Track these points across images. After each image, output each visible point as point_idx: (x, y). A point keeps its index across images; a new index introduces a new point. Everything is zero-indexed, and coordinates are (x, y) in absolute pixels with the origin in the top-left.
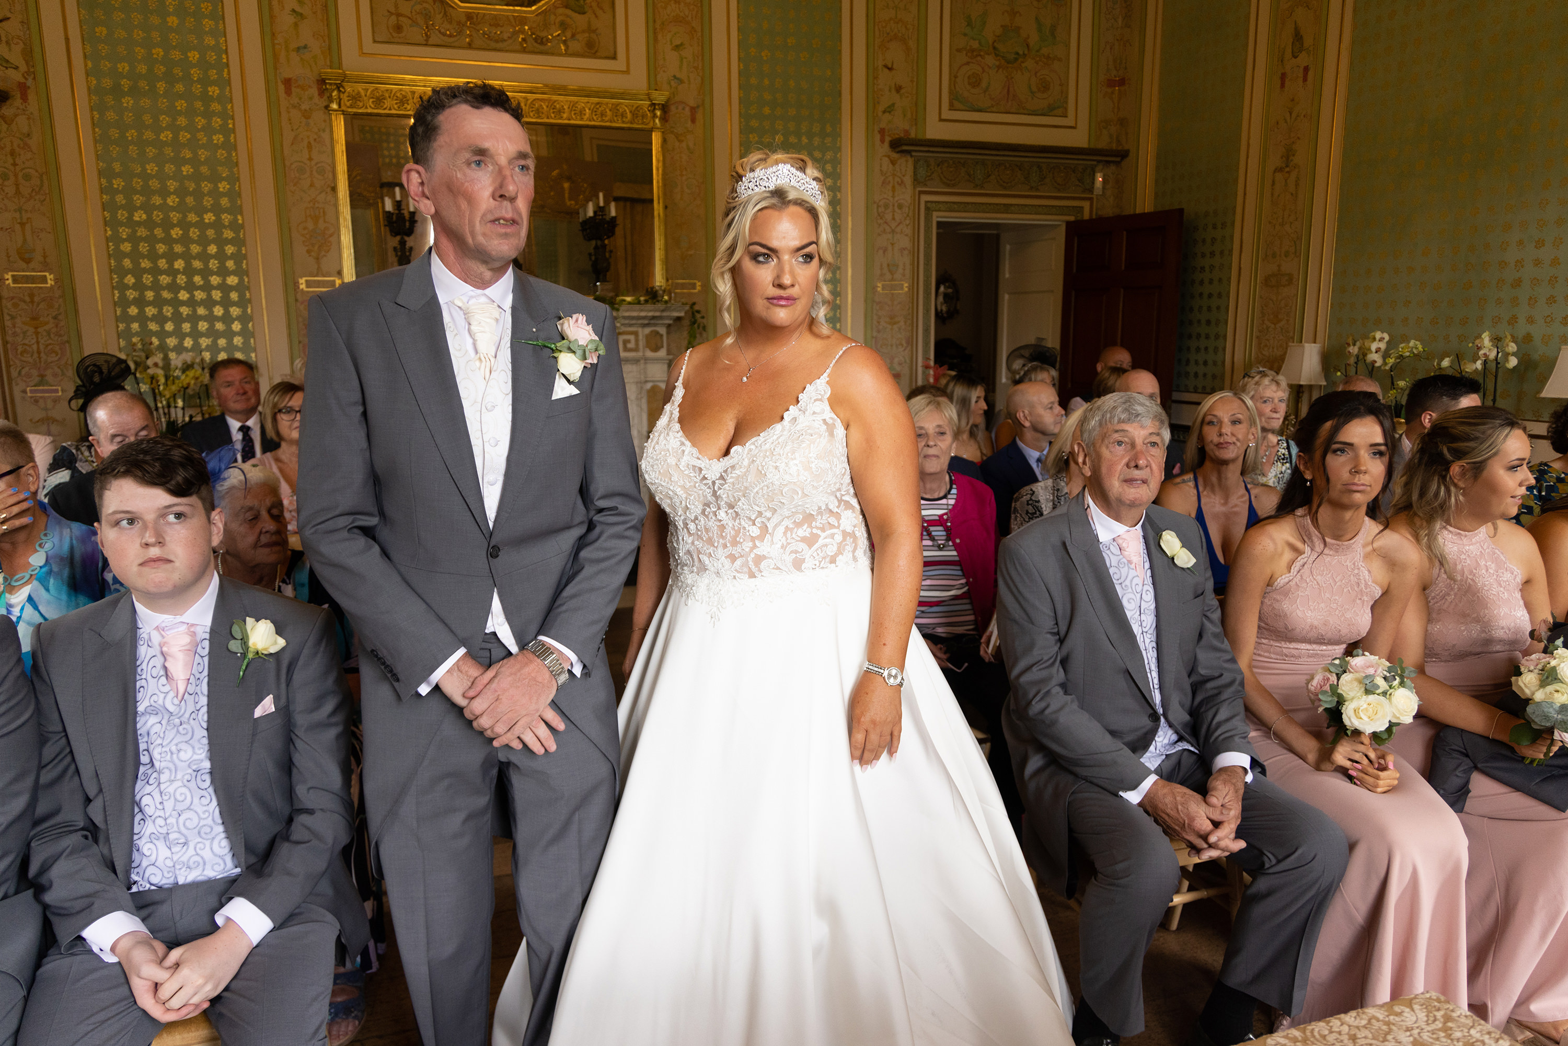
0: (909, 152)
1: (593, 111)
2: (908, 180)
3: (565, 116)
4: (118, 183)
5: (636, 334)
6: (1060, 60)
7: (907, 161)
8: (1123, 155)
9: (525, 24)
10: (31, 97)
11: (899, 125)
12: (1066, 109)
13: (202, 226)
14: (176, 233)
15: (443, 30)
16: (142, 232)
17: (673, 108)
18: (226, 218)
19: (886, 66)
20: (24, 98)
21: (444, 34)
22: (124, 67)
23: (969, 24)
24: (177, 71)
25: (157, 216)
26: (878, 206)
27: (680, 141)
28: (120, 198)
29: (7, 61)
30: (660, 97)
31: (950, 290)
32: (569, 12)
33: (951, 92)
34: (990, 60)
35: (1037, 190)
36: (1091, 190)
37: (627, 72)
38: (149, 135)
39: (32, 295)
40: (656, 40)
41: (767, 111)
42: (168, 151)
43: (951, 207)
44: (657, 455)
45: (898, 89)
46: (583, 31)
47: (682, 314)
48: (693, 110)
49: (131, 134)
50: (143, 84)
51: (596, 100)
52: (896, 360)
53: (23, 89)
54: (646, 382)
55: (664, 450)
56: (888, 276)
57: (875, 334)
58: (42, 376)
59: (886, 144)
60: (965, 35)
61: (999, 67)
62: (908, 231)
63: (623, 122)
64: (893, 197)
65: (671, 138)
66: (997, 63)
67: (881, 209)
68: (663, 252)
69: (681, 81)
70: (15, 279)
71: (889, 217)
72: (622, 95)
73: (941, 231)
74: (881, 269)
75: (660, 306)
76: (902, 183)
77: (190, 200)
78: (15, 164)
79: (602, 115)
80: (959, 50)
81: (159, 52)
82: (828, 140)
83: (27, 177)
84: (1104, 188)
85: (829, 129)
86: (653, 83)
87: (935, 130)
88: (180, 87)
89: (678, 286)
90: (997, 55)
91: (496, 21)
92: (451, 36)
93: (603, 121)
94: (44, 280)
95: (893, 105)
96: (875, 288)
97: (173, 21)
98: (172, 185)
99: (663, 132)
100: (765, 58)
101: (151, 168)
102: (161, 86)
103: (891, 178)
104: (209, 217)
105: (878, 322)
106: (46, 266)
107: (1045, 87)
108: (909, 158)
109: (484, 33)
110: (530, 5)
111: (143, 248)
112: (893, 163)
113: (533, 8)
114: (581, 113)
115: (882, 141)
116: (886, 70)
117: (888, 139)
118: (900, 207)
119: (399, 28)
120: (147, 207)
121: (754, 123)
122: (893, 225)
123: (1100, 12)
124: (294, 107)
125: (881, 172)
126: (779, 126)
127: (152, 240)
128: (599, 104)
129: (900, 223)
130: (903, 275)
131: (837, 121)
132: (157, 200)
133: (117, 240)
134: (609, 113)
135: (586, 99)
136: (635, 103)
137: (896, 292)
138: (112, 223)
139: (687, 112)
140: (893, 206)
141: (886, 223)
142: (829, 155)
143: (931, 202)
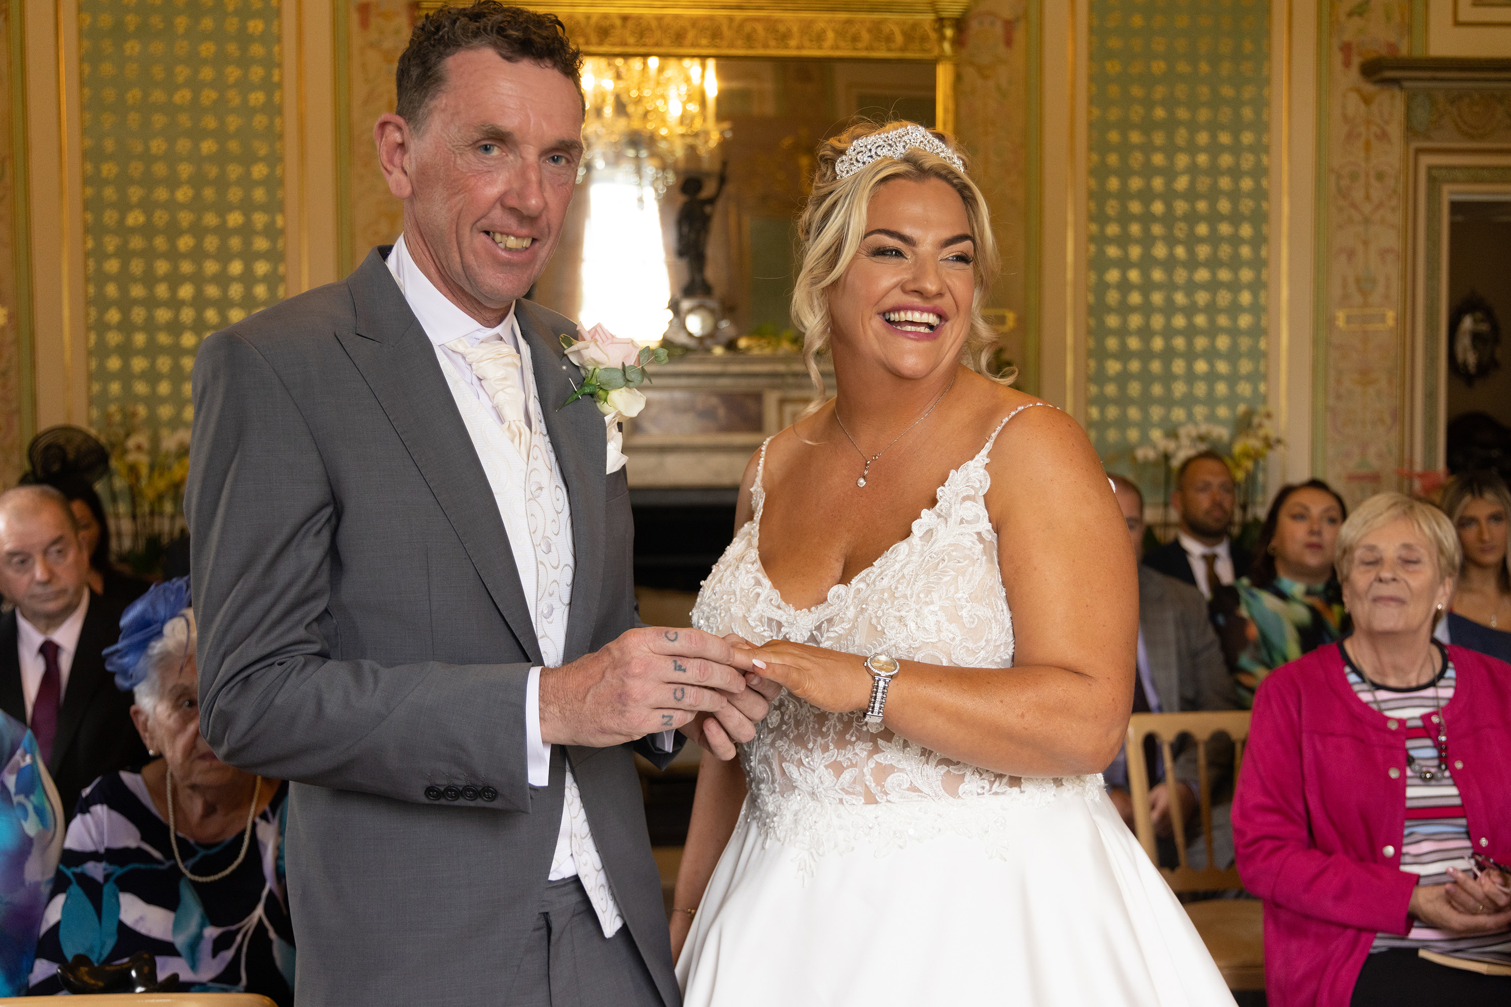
0: (1396, 82)
1: (840, 34)
2: (1395, 130)
3: (793, 43)
4: (109, 169)
7: (1393, 97)
11: (1379, 35)
13: (223, 231)
14: (185, 243)
16: (137, 243)
17: (974, 25)
18: (260, 219)
25: (161, 218)
26: (1339, 177)
27: (985, 77)
28: (109, 193)
30: (952, 7)
31: (1484, 327)
38: (158, 96)
41: (1137, 21)
42: (184, 120)
43: (1475, 175)
44: (716, 601)
48: (1009, 26)
49: (134, 95)
50: (156, 21)
52: (1372, 451)
55: (728, 593)
56: (1357, 299)
57: (1332, 402)
59: (1354, 73)
62: (1396, 219)
63: (889, 50)
64: (1367, 159)
65: (970, 73)
67: (1344, 183)
71: (1358, 195)
73: (1459, 218)
74: (1345, 285)
76: (1384, 136)
77: (209, 193)
79: (854, 39)
82: (1247, 67)
85: (1248, 47)
87: (1445, 42)
88: (207, 23)
93: (855, 49)
96: (1331, 320)
98: (185, 170)
99: (957, 66)
101: (157, 146)
102: (181, 23)
103: (1362, 129)
104: (235, 219)
105: (1339, 382)
108: (1397, 91)
111: (137, 267)
112: (1367, 100)
114: (820, 38)
115: (1347, 64)
117: (1356, 61)
118: (1380, 176)
120: (147, 206)
121: (1115, 43)
122: (1367, 208)
124: (372, 45)
125: (1345, 117)
126: (1159, 45)
127: (149, 255)
128: (849, 22)
129: (1380, 205)
130: (1387, 297)
131: (1263, 34)
132: (161, 194)
133: (100, 255)
134: (866, 36)
135: (827, 16)
136: (910, 18)
137: (1371, 327)
138: (95, 230)
139: (999, 29)
140: (1367, 175)
141: (1354, 205)
142: (1248, 92)
143: (1439, 167)
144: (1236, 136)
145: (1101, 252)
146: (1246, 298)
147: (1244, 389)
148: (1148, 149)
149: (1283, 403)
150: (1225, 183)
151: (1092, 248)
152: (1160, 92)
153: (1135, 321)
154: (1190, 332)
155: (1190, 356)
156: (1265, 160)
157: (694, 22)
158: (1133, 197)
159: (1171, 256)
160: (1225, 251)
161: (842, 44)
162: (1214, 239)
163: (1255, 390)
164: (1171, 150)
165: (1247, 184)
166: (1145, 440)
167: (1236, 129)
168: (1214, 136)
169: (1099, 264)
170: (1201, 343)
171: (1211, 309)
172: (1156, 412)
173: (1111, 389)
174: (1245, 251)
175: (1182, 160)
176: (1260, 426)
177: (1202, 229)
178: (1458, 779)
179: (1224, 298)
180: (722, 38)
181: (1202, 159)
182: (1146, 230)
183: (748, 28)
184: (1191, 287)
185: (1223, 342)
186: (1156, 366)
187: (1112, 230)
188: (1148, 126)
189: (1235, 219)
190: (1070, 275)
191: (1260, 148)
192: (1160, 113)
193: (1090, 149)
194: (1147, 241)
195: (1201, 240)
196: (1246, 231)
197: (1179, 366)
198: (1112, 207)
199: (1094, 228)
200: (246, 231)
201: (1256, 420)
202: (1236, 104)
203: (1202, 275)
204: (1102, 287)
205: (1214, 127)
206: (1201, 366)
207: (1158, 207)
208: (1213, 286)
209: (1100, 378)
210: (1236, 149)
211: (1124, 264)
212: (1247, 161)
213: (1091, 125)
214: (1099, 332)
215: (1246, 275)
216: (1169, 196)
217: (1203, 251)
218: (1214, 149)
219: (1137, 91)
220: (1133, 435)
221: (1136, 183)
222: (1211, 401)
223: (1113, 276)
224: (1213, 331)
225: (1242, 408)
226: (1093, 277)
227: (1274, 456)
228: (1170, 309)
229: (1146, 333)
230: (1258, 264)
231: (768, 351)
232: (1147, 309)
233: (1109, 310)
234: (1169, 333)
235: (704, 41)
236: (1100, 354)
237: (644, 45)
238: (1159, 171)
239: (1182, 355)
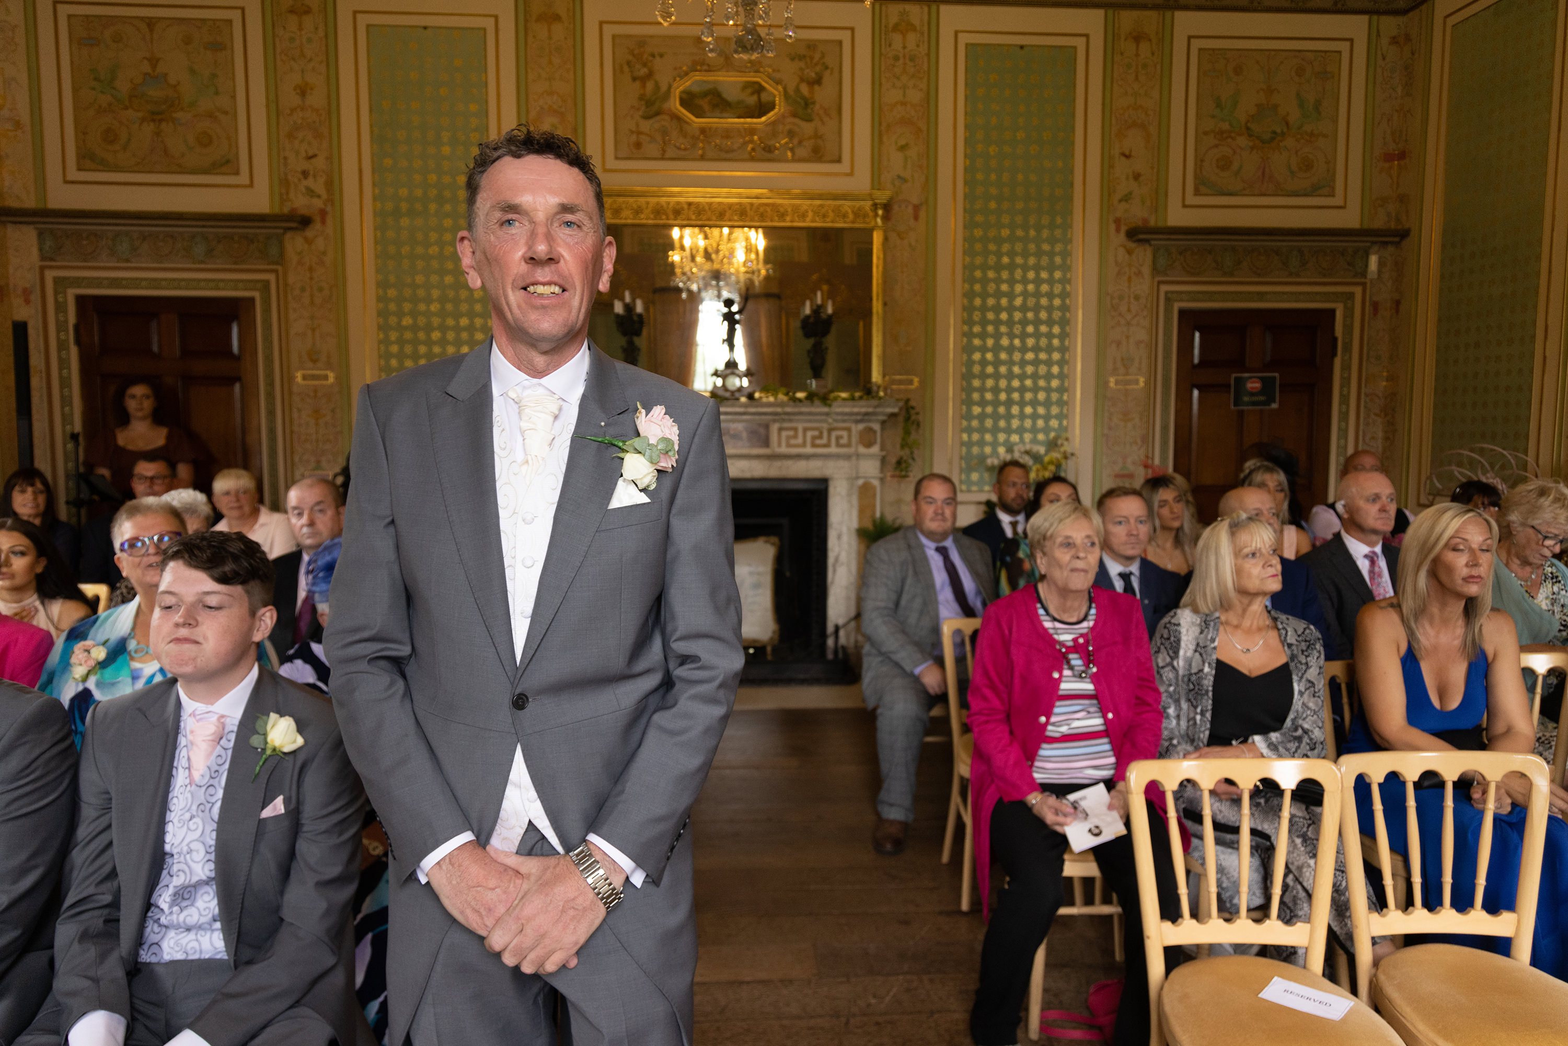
0: (1147, 241)
1: (816, 213)
2: (1146, 270)
3: (788, 218)
4: (392, 293)
5: (849, 430)
6: (1325, 136)
7: (1145, 250)
8: (1403, 234)
9: (754, 135)
10: (329, 220)
11: (1137, 213)
12: (1333, 188)
13: (457, 329)
14: (436, 335)
15: (678, 144)
16: (408, 335)
17: (896, 208)
18: (478, 322)
19: (1124, 155)
20: (323, 222)
21: (679, 148)
22: (404, 192)
23: (1219, 105)
24: (447, 194)
25: (422, 321)
26: (1112, 298)
27: (902, 239)
28: (392, 307)
29: (312, 191)
30: (882, 196)
32: (797, 121)
33: (1196, 177)
34: (1242, 141)
35: (1298, 275)
36: (1364, 274)
37: (851, 174)
38: (420, 250)
39: (316, 391)
40: (881, 142)
41: (993, 205)
42: (435, 264)
45: (1137, 177)
46: (810, 138)
47: (896, 410)
48: (917, 208)
49: (406, 250)
50: (418, 206)
51: (818, 202)
52: (1129, 460)
53: (323, 213)
54: (858, 478)
56: (1122, 370)
57: (1106, 431)
58: (318, 462)
59: (1122, 235)
60: (1213, 117)
61: (1252, 148)
62: (1146, 323)
63: (845, 222)
64: (1129, 287)
65: (893, 236)
66: (1251, 144)
67: (1115, 301)
68: (880, 348)
69: (904, 180)
70: (305, 378)
71: (1123, 309)
72: (844, 197)
74: (1115, 362)
75: (874, 402)
76: (1139, 274)
77: (449, 307)
78: (311, 278)
79: (824, 216)
80: (1206, 133)
81: (433, 178)
82: (1058, 233)
83: (320, 290)
84: (1380, 272)
85: (1059, 220)
86: (876, 182)
87: (1176, 217)
88: (448, 207)
89: (893, 382)
90: (1250, 136)
91: (727, 134)
92: (685, 149)
93: (824, 222)
94: (326, 377)
95: (1131, 193)
96: (1106, 383)
97: (446, 150)
98: (435, 293)
99: (885, 232)
100: (992, 153)
101: (420, 279)
102: (433, 207)
103: (1127, 269)
104: (464, 322)
105: (1110, 419)
106: (329, 366)
107: (1307, 165)
108: (1147, 246)
109: (716, 145)
110: (760, 116)
111: (408, 349)
112: (1130, 252)
113: (763, 119)
114: (803, 216)
115: (1118, 230)
116: (1123, 159)
117: (1124, 229)
118: (1137, 298)
119: (638, 145)
120: (414, 314)
121: (979, 218)
122: (1129, 317)
123: (1375, 83)
125: (1116, 263)
126: (1006, 219)
127: (415, 342)
128: (822, 206)
129: (1136, 316)
130: (1140, 369)
131: (1068, 212)
132: (422, 307)
133: (386, 342)
134: (831, 214)
135: (809, 202)
136: (858, 204)
137: (1129, 387)
138: (383, 328)
139: (910, 210)
140: (1129, 297)
141: (1120, 314)
142: (1058, 247)
143: (1172, 292)
144: (1051, 274)
145: (970, 342)
146: (1055, 370)
147: (1054, 423)
148: (998, 281)
149: (1077, 432)
150: (1044, 301)
151: (965, 340)
152: (1006, 247)
153: (990, 383)
154: (1022, 390)
155: (1022, 404)
156: (1068, 287)
157: (730, 206)
158: (989, 310)
159: (1012, 344)
160: (1043, 342)
161: (817, 219)
162: (1037, 335)
163: (1060, 424)
164: (1012, 282)
165: (1057, 302)
166: (995, 453)
167: (1051, 269)
168: (1037, 274)
169: (968, 349)
170: (1028, 396)
171: (1035, 376)
172: (1002, 437)
173: (975, 423)
174: (1056, 342)
175: (1019, 288)
176: (1062, 445)
177: (1030, 329)
178: (1095, 679)
179: (1042, 370)
180: (746, 216)
181: (1031, 287)
182: (997, 329)
183: (762, 209)
184: (1023, 363)
185: (1041, 396)
186: (1002, 410)
187: (977, 329)
188: (998, 268)
189: (1050, 323)
190: (951, 356)
191: (1065, 281)
192: (1006, 260)
193: (964, 281)
194: (997, 336)
195: (1029, 335)
196: (1056, 330)
197: (1015, 410)
198: (977, 316)
199: (966, 328)
200: (471, 328)
201: (1059, 442)
202: (1051, 254)
203: (1030, 356)
204: (970, 363)
205: (1037, 268)
206: (1028, 410)
207: (1004, 316)
208: (1036, 362)
209: (969, 416)
210: (1051, 281)
211: (983, 349)
212: (1057, 289)
213: (964, 267)
214: (969, 390)
215: (1056, 356)
216: (1011, 309)
217: (1030, 342)
218: (1038, 281)
219: (992, 247)
220: (988, 450)
221: (991, 302)
222: (1034, 430)
223: (977, 356)
224: (1035, 389)
225: (1052, 435)
226: (965, 357)
227: (1071, 463)
228: (1010, 376)
229: (996, 390)
230: (1063, 349)
231: (771, 399)
232: (997, 376)
233: (974, 377)
234: (1010, 390)
235: (736, 218)
236: (969, 403)
237: (701, 220)
238: (1005, 294)
239: (1017, 403)
